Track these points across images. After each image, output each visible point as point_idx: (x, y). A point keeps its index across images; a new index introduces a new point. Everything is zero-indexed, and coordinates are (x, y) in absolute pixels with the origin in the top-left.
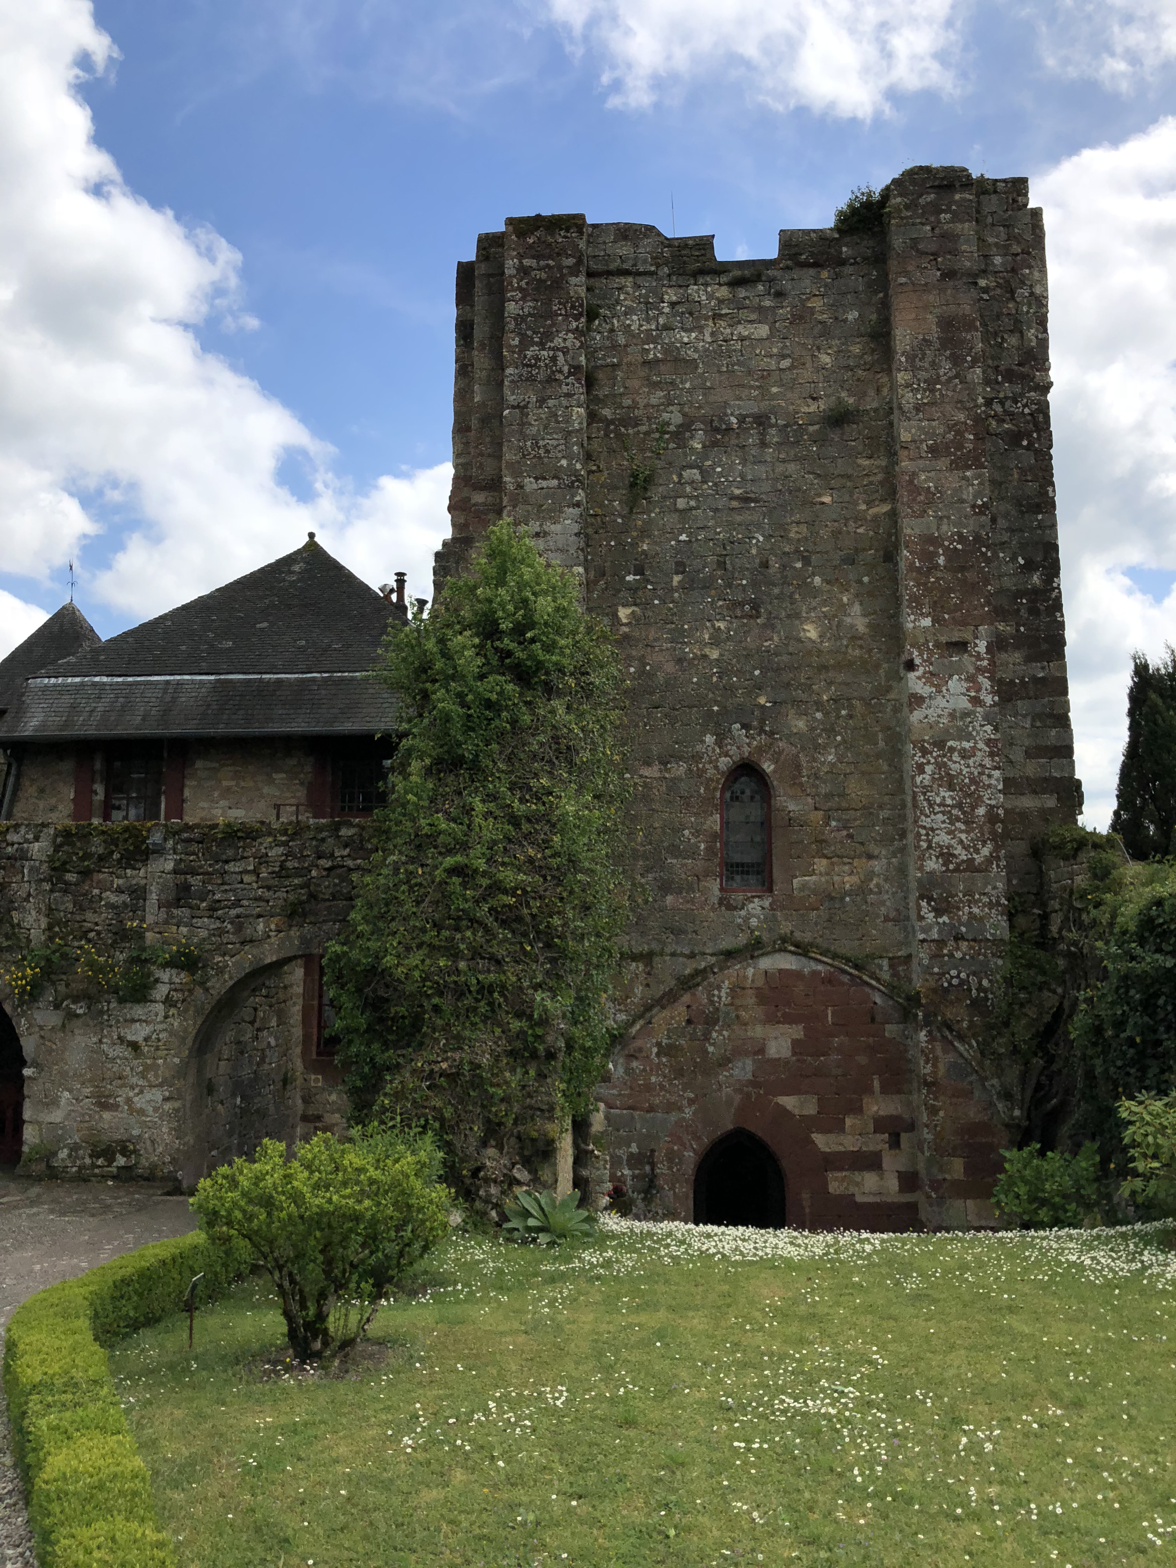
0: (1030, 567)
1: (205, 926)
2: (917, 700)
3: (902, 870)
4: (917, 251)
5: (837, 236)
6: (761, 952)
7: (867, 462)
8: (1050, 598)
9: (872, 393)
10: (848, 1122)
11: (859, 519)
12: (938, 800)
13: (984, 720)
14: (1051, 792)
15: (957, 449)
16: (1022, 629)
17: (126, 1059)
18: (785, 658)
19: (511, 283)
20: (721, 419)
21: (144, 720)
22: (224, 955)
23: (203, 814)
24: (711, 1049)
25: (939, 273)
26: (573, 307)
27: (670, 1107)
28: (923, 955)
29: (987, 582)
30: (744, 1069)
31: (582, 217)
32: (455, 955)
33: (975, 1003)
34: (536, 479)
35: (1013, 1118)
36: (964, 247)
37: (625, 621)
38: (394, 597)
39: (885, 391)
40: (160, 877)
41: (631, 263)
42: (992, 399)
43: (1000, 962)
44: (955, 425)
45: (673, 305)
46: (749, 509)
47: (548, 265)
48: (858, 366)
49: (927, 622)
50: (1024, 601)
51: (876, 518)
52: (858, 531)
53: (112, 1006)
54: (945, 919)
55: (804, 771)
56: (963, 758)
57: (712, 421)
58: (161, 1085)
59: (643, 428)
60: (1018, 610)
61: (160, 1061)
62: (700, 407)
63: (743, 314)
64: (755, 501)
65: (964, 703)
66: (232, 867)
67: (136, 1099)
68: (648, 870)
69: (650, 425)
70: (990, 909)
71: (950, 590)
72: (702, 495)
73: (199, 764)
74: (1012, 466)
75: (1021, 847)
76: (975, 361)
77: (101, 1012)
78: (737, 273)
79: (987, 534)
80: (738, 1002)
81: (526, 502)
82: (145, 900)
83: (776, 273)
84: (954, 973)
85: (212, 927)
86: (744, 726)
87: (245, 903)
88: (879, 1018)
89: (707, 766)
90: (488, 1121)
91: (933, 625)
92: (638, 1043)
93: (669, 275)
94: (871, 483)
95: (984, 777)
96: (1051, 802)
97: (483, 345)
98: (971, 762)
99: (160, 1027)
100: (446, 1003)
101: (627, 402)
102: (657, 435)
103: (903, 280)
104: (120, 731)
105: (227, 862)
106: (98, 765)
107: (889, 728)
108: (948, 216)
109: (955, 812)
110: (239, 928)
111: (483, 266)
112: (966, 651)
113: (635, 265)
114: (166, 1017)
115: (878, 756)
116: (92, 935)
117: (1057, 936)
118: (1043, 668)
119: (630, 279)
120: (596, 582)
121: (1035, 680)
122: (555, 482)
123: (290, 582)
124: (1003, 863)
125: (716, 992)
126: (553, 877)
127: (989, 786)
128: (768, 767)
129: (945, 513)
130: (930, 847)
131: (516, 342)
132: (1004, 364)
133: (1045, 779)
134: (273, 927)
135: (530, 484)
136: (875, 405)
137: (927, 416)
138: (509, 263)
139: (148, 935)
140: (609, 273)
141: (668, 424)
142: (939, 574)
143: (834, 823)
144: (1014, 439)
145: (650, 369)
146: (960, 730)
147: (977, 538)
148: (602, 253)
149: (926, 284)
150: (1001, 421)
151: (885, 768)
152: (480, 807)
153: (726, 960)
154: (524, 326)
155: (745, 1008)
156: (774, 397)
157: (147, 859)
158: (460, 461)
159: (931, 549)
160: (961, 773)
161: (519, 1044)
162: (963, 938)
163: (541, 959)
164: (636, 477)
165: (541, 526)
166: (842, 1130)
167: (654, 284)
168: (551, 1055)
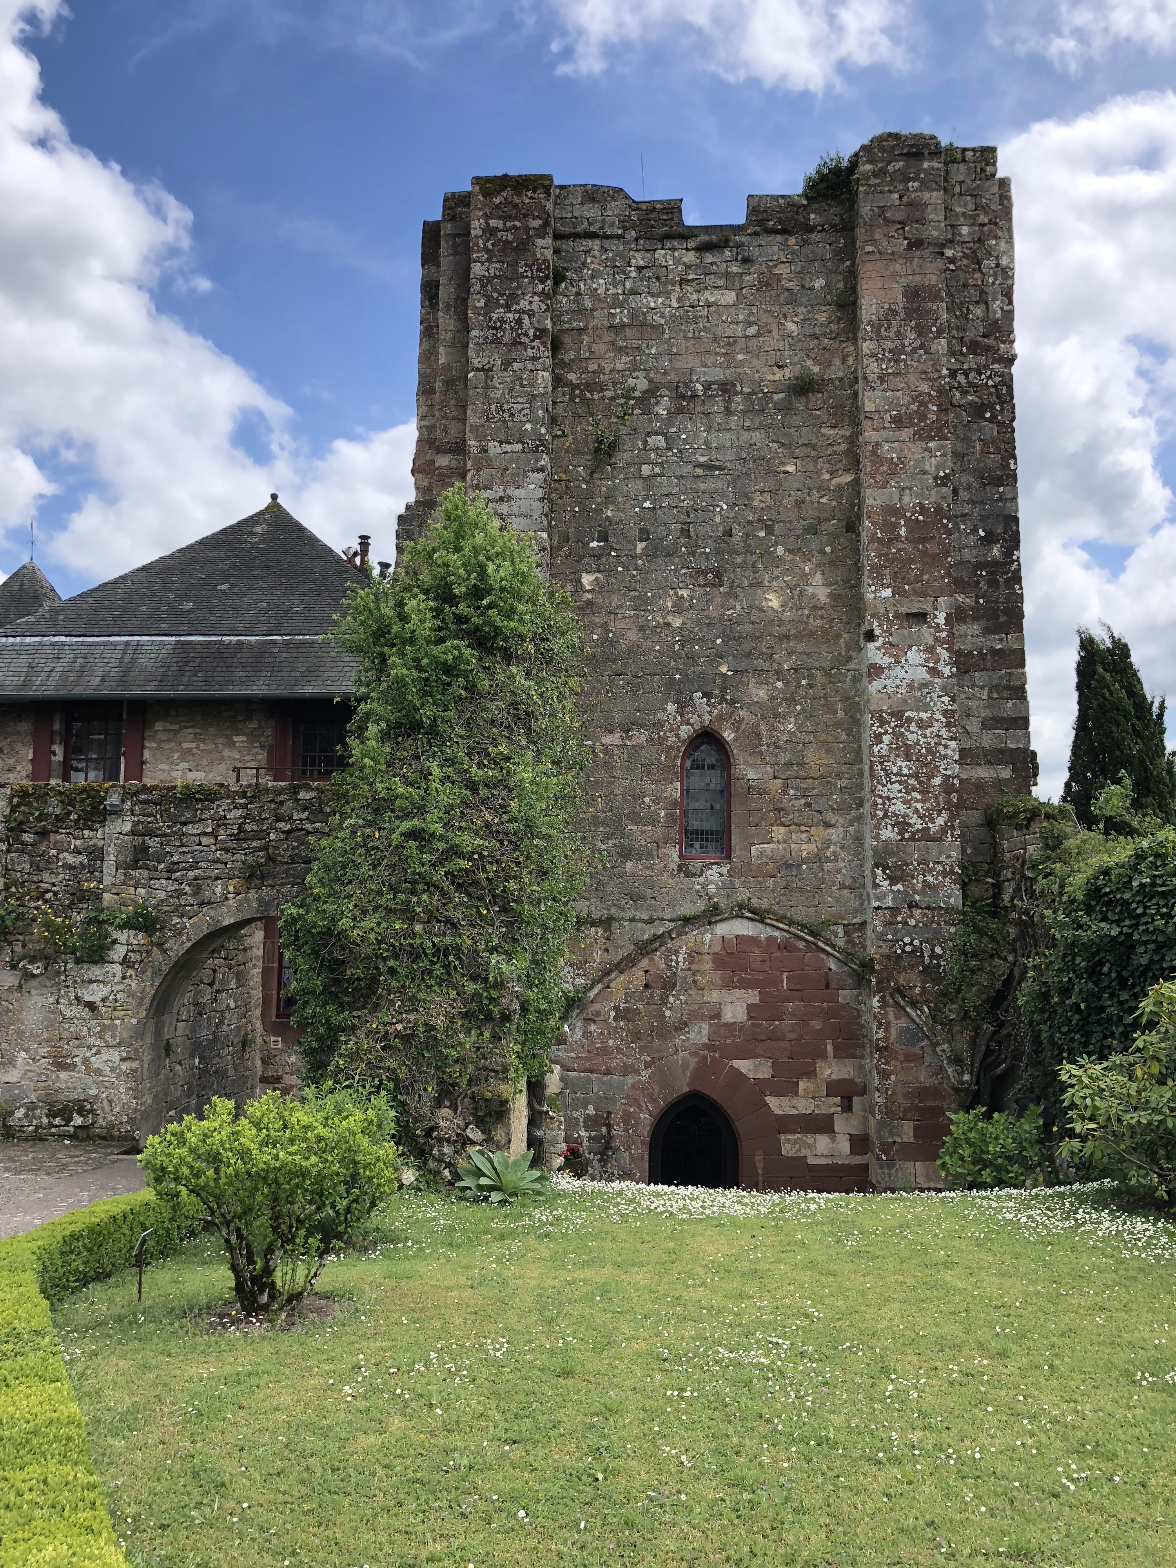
0: (990, 539)
1: (163, 888)
2: (876, 671)
3: (859, 839)
4: (885, 219)
5: (805, 202)
6: (718, 918)
7: (832, 432)
8: (1010, 571)
9: (837, 361)
10: (802, 1085)
11: (822, 489)
12: (895, 770)
13: (941, 690)
14: (1006, 764)
15: (920, 421)
16: (981, 601)
17: (83, 1019)
18: (748, 627)
19: (477, 245)
20: (687, 386)
21: (103, 679)
22: (181, 917)
23: (163, 776)
24: (668, 1013)
25: (906, 242)
26: (539, 270)
27: (627, 1070)
28: (877, 923)
29: (947, 554)
30: (700, 1033)
31: (549, 178)
32: (412, 919)
33: (927, 969)
34: (501, 443)
35: (963, 1083)
36: (931, 217)
37: (588, 587)
38: (358, 560)
39: (851, 360)
40: (117, 839)
41: (598, 225)
42: (956, 371)
43: (953, 930)
44: (919, 395)
45: (640, 269)
46: (712, 476)
47: (514, 227)
48: (824, 335)
49: (887, 593)
50: (984, 573)
51: (839, 488)
52: (822, 500)
53: (69, 966)
54: (900, 887)
55: (765, 741)
56: (920, 728)
57: (678, 387)
58: (119, 1045)
59: (608, 394)
60: (978, 583)
61: (118, 1022)
62: (665, 374)
63: (710, 280)
64: (720, 468)
65: (922, 674)
66: (190, 829)
67: (93, 1059)
68: (608, 837)
69: (615, 390)
70: (944, 877)
71: (911, 561)
72: (667, 462)
73: (159, 726)
74: (974, 438)
75: (975, 817)
76: (940, 332)
77: (58, 973)
78: (704, 238)
79: (949, 506)
80: (694, 967)
81: (490, 466)
82: (102, 861)
83: (744, 239)
84: (907, 940)
85: (170, 888)
86: (705, 695)
87: (203, 865)
88: (833, 985)
89: (668, 734)
90: (441, 1082)
91: (894, 596)
92: (597, 1007)
93: (636, 239)
94: (835, 452)
95: (941, 748)
96: (1006, 773)
97: (448, 306)
98: (928, 732)
99: (116, 988)
100: (402, 966)
101: (592, 367)
102: (622, 401)
103: (869, 248)
104: (78, 691)
105: (185, 824)
106: (57, 727)
107: (848, 698)
108: (916, 184)
109: (911, 781)
110: (197, 891)
111: (449, 226)
112: (925, 622)
113: (602, 228)
114: (124, 978)
115: (837, 725)
116: (48, 896)
117: (1009, 905)
118: (1001, 640)
119: (597, 242)
120: (560, 548)
121: (994, 652)
122: (519, 447)
123: (251, 543)
124: (958, 832)
125: (674, 957)
126: (510, 842)
127: (945, 756)
128: (728, 735)
129: (908, 484)
130: (886, 816)
131: (482, 304)
132: (970, 335)
133: (1001, 751)
134: (231, 889)
135: (494, 448)
136: (840, 374)
137: (892, 387)
138: (475, 224)
139: (106, 896)
140: (576, 236)
141: (634, 389)
142: (900, 545)
143: (792, 792)
144: (978, 411)
145: (617, 334)
146: (917, 700)
147: (939, 509)
148: (570, 215)
149: (893, 254)
150: (965, 393)
151: (844, 737)
152: (436, 771)
153: (684, 926)
154: (489, 288)
155: (703, 973)
156: (741, 364)
157: (105, 820)
158: (425, 423)
159: (893, 519)
160: (917, 744)
161: (474, 1006)
162: (917, 907)
163: (497, 923)
164: (601, 442)
165: (505, 490)
166: (796, 1093)
167: (621, 248)
168: (506, 1017)
